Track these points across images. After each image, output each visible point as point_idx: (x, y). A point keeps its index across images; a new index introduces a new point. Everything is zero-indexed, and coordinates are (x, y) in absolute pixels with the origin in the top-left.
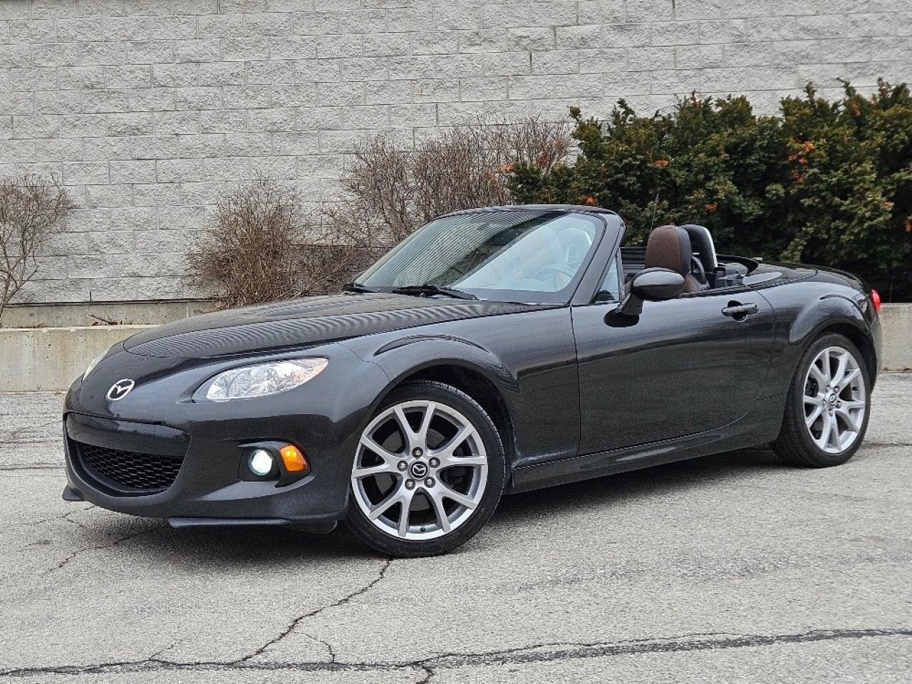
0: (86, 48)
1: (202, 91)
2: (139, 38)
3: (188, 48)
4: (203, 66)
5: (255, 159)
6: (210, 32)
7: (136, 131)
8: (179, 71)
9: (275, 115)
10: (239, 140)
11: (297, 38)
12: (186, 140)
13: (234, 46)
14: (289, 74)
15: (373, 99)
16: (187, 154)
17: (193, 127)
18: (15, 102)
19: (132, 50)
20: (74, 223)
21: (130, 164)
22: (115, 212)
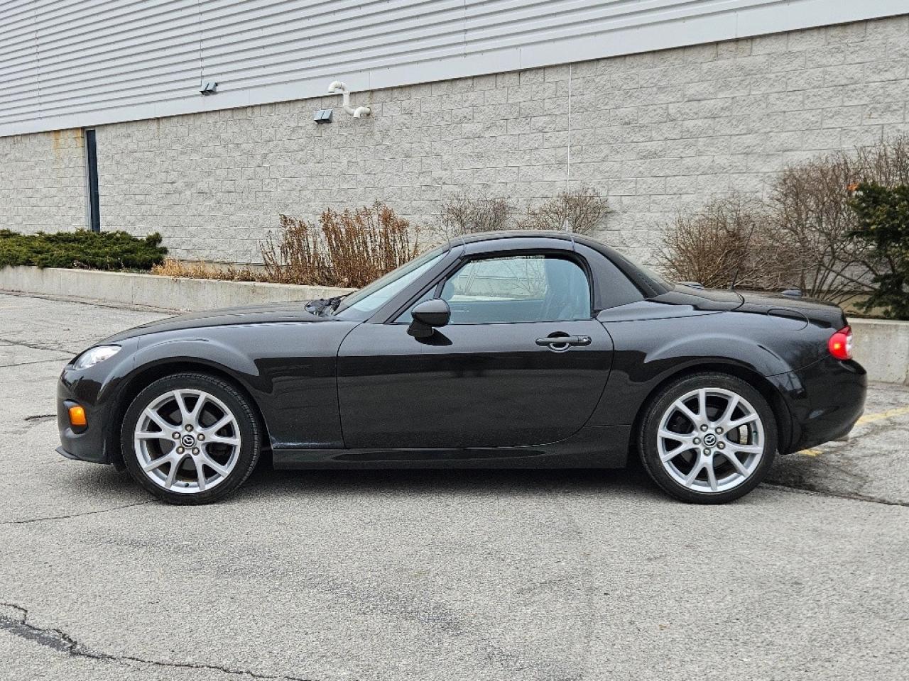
0: (628, 94)
1: (699, 123)
2: (662, 84)
3: (692, 90)
4: (703, 103)
5: (734, 175)
6: (710, 75)
7: (655, 155)
8: (686, 107)
9: (750, 140)
10: (722, 160)
11: (773, 76)
12: (687, 162)
13: (727, 86)
14: (764, 105)
15: (829, 123)
16: (688, 172)
17: (691, 152)
18: (584, 136)
19: (657, 94)
20: (613, 224)
21: (650, 180)
22: (638, 216)
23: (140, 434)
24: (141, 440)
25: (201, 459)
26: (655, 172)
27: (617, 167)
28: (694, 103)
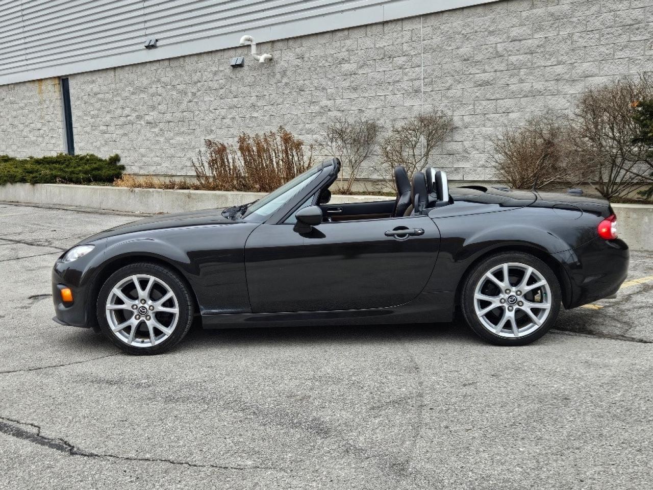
0: (466, 37)
1: (521, 57)
2: (491, 29)
3: (514, 32)
4: (523, 42)
5: (548, 97)
6: (528, 21)
7: (487, 83)
8: (510, 46)
9: (559, 69)
10: (539, 86)
11: (575, 19)
12: (512, 87)
13: (541, 29)
14: (569, 42)
15: (619, 54)
16: (513, 95)
17: (514, 80)
18: (434, 70)
19: (487, 37)
20: (457, 137)
21: (484, 103)
22: (476, 130)
23: (110, 306)
24: (111, 311)
25: (151, 323)
26: (488, 96)
27: (459, 93)
28: (517, 43)
